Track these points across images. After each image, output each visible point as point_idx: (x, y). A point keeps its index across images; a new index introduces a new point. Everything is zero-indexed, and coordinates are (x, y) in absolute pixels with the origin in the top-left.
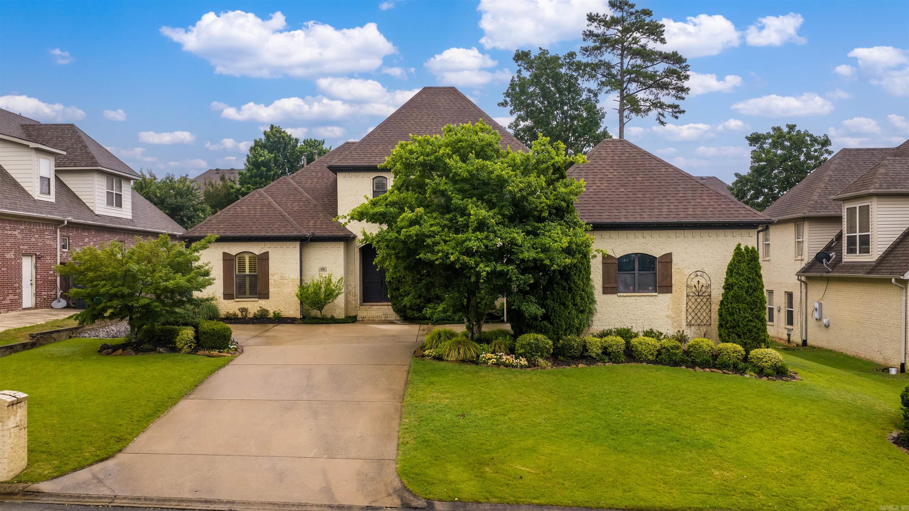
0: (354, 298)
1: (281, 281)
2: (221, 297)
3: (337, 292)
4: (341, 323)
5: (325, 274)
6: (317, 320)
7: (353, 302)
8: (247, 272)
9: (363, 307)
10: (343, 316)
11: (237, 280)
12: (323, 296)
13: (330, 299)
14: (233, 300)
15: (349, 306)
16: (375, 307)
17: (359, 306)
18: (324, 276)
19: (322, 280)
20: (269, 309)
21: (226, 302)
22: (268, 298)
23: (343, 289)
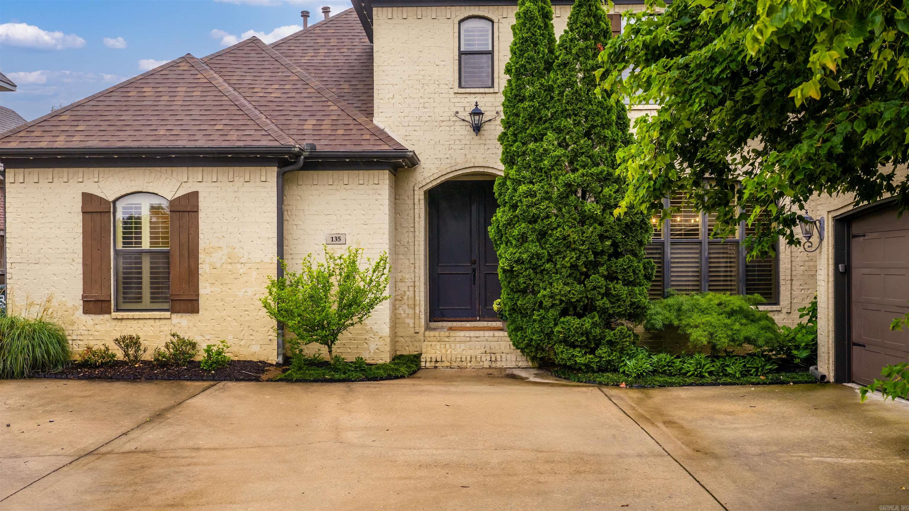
0: (411, 312)
1: (229, 267)
2: (77, 309)
3: (371, 296)
4: (382, 379)
5: (339, 251)
6: (321, 371)
7: (410, 322)
8: (146, 244)
9: (432, 333)
10: (385, 358)
11: (121, 265)
12: (335, 307)
13: (353, 314)
14: (107, 316)
15: (401, 331)
16: (462, 334)
17: (423, 329)
18: (337, 256)
19: (332, 266)
20: (196, 338)
21: (90, 319)
22: (198, 312)
23: (387, 289)
